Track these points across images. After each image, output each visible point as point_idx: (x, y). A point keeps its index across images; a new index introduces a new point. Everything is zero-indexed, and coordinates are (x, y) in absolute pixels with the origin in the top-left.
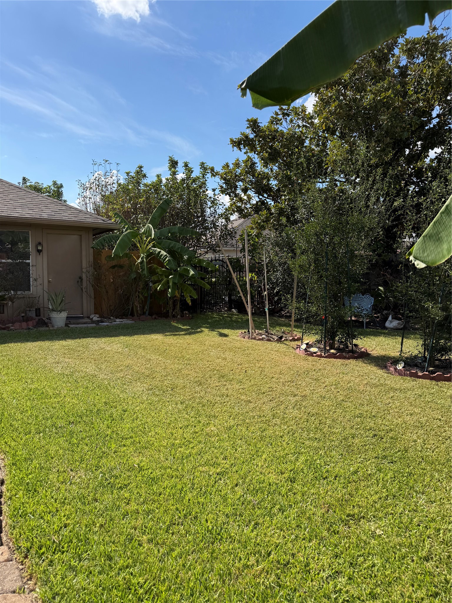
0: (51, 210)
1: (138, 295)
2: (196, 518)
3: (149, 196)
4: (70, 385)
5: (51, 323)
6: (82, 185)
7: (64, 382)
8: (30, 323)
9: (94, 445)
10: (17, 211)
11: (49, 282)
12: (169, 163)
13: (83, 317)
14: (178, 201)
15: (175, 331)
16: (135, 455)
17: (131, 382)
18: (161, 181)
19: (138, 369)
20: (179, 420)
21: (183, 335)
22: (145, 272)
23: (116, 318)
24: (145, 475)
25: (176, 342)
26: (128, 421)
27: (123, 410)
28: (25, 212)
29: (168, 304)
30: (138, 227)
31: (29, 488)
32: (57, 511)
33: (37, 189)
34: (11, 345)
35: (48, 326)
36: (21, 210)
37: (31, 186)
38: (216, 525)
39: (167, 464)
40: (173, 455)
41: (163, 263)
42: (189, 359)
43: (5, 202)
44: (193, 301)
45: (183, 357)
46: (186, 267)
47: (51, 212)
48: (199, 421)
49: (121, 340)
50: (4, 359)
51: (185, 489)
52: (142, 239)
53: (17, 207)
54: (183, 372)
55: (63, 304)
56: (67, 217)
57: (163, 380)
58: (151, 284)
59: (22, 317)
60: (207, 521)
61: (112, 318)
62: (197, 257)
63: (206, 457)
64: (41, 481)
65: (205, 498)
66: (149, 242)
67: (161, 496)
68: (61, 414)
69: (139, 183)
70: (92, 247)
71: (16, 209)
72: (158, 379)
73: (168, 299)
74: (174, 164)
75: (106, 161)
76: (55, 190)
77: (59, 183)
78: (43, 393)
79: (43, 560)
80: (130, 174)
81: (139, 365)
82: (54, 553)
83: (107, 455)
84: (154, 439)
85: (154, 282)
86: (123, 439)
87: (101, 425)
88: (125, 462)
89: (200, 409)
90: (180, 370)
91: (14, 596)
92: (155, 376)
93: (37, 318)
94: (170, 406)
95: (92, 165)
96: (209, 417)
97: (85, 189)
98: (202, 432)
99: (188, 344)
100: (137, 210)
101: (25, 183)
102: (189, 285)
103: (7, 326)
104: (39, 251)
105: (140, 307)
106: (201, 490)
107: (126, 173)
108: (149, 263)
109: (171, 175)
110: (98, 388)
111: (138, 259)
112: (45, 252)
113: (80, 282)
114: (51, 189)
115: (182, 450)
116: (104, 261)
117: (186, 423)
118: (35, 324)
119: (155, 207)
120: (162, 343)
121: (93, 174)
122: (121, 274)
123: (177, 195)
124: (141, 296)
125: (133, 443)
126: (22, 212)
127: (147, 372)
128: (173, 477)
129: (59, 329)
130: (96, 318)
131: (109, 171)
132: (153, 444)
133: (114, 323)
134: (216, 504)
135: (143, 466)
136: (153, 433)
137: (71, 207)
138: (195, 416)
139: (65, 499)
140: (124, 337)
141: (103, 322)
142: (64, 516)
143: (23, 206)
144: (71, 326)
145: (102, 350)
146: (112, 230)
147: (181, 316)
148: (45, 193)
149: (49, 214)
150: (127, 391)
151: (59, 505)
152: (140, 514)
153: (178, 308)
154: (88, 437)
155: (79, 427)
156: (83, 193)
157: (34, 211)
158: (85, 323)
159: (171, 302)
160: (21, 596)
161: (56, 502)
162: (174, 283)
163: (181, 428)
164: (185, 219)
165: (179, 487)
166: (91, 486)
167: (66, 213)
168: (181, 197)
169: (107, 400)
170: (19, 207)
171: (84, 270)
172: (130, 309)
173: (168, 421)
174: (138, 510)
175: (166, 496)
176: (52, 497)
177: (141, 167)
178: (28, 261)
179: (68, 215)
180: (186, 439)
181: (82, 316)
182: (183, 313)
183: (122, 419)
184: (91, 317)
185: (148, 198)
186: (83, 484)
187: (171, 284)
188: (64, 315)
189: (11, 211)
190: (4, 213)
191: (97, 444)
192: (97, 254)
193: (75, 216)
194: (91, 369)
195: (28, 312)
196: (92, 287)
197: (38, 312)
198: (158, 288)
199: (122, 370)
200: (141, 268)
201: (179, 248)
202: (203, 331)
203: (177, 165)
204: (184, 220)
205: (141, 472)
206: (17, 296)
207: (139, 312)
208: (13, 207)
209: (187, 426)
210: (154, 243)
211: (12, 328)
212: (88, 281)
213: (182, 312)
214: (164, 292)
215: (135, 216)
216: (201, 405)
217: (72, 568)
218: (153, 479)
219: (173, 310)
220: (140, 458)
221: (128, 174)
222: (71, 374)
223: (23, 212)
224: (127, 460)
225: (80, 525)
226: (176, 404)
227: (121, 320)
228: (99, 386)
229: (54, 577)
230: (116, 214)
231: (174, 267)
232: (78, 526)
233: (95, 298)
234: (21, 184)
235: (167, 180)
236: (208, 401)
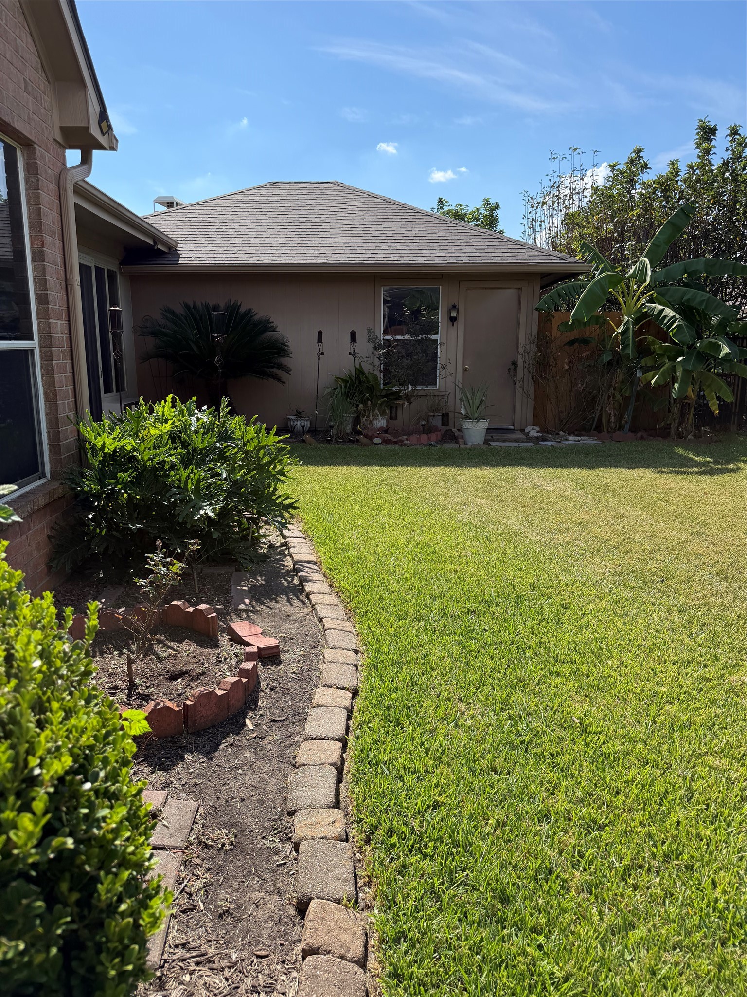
0: (475, 247)
1: (614, 394)
2: (690, 868)
3: (651, 205)
4: (478, 544)
5: (463, 438)
6: (530, 200)
7: (469, 538)
8: (433, 436)
9: (503, 661)
10: (423, 255)
11: (465, 370)
12: (698, 134)
13: (514, 430)
14: (709, 208)
15: (680, 466)
16: (577, 697)
17: (582, 554)
18: (677, 173)
19: (598, 530)
20: (672, 646)
21: (697, 473)
22: (630, 351)
23: (570, 434)
24: (592, 745)
25: (679, 486)
26: (570, 627)
27: (562, 605)
28: (435, 255)
29: (669, 411)
30: (623, 266)
31: (389, 715)
32: (427, 772)
33: (459, 216)
34: (402, 469)
35: (457, 443)
36: (428, 251)
37: (449, 212)
38: (735, 901)
39: (640, 731)
40: (653, 717)
41: (667, 333)
42: (704, 524)
43: (406, 241)
44: (723, 406)
45: (692, 518)
46: (714, 341)
47: (475, 251)
48: (715, 656)
49: (574, 473)
50: (388, 490)
51: (670, 797)
52: (628, 288)
53: (424, 248)
54: (689, 549)
55: (482, 407)
56: (499, 258)
57: (645, 560)
58: (639, 374)
59: (422, 425)
60: (714, 884)
61: (561, 433)
62: (740, 319)
63: (726, 737)
64: (409, 708)
65: (715, 830)
66: (643, 293)
67: (620, 797)
68: (457, 592)
69: (632, 182)
70: (536, 309)
71: (422, 251)
72: (635, 555)
73: (672, 401)
74: (708, 132)
75: (575, 150)
76: (486, 215)
77: (493, 201)
78: (434, 553)
79: (392, 858)
80: (616, 168)
81: (601, 523)
82: (410, 851)
83: (524, 685)
84: (616, 674)
85: (646, 370)
86: (557, 661)
87: (521, 627)
88: (556, 708)
89: (720, 630)
90: (683, 544)
91: (338, 910)
92: (631, 550)
93: (444, 428)
94: (655, 615)
95: (549, 162)
96: (740, 652)
97: (535, 205)
98: (721, 682)
99: (705, 493)
100: (624, 234)
101: (441, 208)
102: (718, 375)
103: (400, 438)
104: (453, 320)
105: (615, 415)
106: (707, 809)
107: (611, 166)
108: (636, 334)
109: (699, 157)
110: (523, 556)
111: (618, 326)
112: (461, 319)
113: (512, 370)
114: (481, 213)
115: (673, 709)
116: (555, 333)
117: (686, 656)
118: (439, 438)
119: (661, 224)
120: (652, 486)
121: (549, 177)
122: (584, 355)
123: (708, 196)
124: (618, 396)
125: (575, 673)
126: (429, 255)
127: (616, 540)
128: (647, 764)
129: (472, 449)
130: (534, 432)
131: (579, 168)
132: (614, 683)
133: (563, 442)
134: (739, 853)
135: (590, 725)
136: (617, 663)
137: (508, 240)
138: (708, 644)
139: (443, 752)
140: (580, 470)
141: (546, 440)
142: (437, 786)
143: (432, 245)
144: (493, 444)
145: (538, 490)
146: (574, 275)
147: (695, 436)
148: (471, 222)
149: (472, 254)
150: (574, 570)
151: (431, 762)
152: (572, 823)
153: (690, 421)
154: (496, 643)
155: (483, 623)
156: (530, 213)
157: (449, 251)
158: (515, 441)
159: (676, 409)
160: (348, 913)
161: (427, 755)
162: (685, 371)
163: (674, 664)
164: (722, 242)
165: (659, 788)
166: (490, 740)
167: (499, 251)
168: (717, 199)
169: (536, 582)
170: (426, 248)
171: (521, 350)
172: (596, 419)
173: (649, 644)
174: (569, 813)
175: (629, 801)
176: (422, 744)
177: (640, 151)
178: (434, 337)
179: (502, 254)
180: (682, 687)
181: (512, 427)
182: (700, 431)
183: (559, 622)
184: (527, 431)
185: (648, 208)
186: (475, 733)
187: (679, 373)
188: (483, 425)
189: (413, 255)
190: (404, 259)
191: (509, 661)
192: (545, 319)
193: (513, 254)
194: (514, 520)
195: (431, 418)
196: (533, 378)
197: (445, 417)
198: (653, 382)
199: (568, 529)
200: (623, 344)
201: (704, 300)
202: (740, 469)
203: (714, 134)
204: (720, 246)
205: (583, 737)
206: (416, 392)
207: (613, 425)
208: (417, 248)
209: (689, 662)
210: (652, 295)
211: (407, 442)
212: (526, 369)
213: (697, 427)
214: (664, 387)
215: (620, 246)
216: (723, 623)
217: (434, 894)
218: (606, 756)
219: (680, 425)
220: (586, 707)
221: (613, 167)
222: (483, 525)
223: (432, 255)
224: (561, 705)
225: (460, 812)
226: (670, 612)
227: (578, 438)
228: (525, 553)
229: (404, 898)
230: (583, 246)
231: (688, 339)
232: (456, 812)
233: (535, 397)
234: (435, 210)
235: (691, 167)
236: (739, 616)
